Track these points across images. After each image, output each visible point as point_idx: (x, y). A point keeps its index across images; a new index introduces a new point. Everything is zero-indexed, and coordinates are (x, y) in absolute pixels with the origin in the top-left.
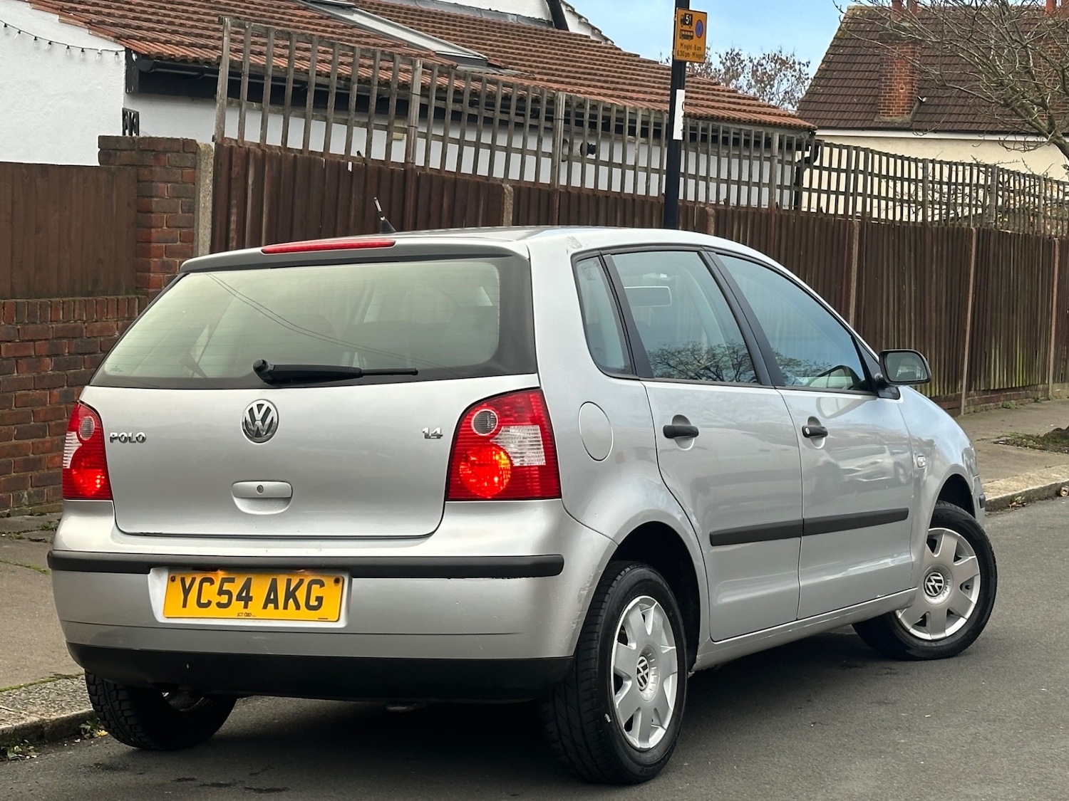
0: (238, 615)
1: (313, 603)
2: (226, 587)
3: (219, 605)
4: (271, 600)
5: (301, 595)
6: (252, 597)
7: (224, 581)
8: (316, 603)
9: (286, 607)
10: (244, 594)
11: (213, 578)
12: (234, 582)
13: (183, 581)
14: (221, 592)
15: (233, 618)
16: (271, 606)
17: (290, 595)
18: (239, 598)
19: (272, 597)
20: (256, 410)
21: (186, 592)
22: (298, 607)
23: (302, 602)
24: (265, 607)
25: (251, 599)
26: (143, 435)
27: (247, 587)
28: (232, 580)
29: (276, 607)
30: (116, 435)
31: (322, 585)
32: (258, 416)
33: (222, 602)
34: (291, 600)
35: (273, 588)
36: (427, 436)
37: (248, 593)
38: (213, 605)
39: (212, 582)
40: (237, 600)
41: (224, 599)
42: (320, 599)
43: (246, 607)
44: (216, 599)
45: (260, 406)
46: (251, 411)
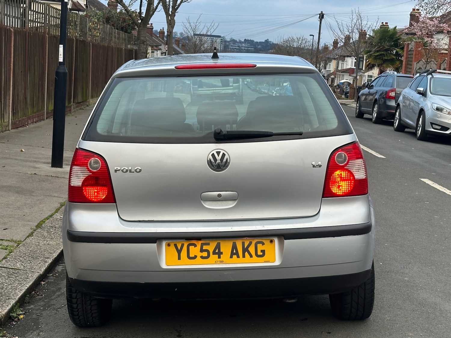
0: (216, 262)
1: (260, 253)
2: (205, 247)
3: (202, 257)
4: (234, 253)
5: (252, 249)
6: (222, 252)
7: (202, 245)
8: (262, 254)
9: (244, 256)
10: (217, 251)
11: (196, 243)
12: (209, 245)
13: (176, 246)
14: (202, 250)
15: (212, 264)
16: (235, 257)
17: (245, 250)
18: (214, 253)
19: (235, 252)
20: (216, 155)
21: (179, 252)
22: (251, 256)
23: (253, 253)
24: (231, 257)
25: (222, 253)
26: (140, 168)
27: (218, 247)
28: (208, 244)
29: (238, 257)
30: (119, 168)
31: (263, 244)
32: (219, 158)
33: (203, 256)
34: (246, 253)
35: (234, 247)
36: (314, 166)
37: (219, 250)
38: (198, 258)
39: (195, 246)
40: (213, 254)
41: (205, 254)
42: (263, 251)
43: (219, 257)
44: (199, 254)
45: (218, 153)
46: (213, 155)
